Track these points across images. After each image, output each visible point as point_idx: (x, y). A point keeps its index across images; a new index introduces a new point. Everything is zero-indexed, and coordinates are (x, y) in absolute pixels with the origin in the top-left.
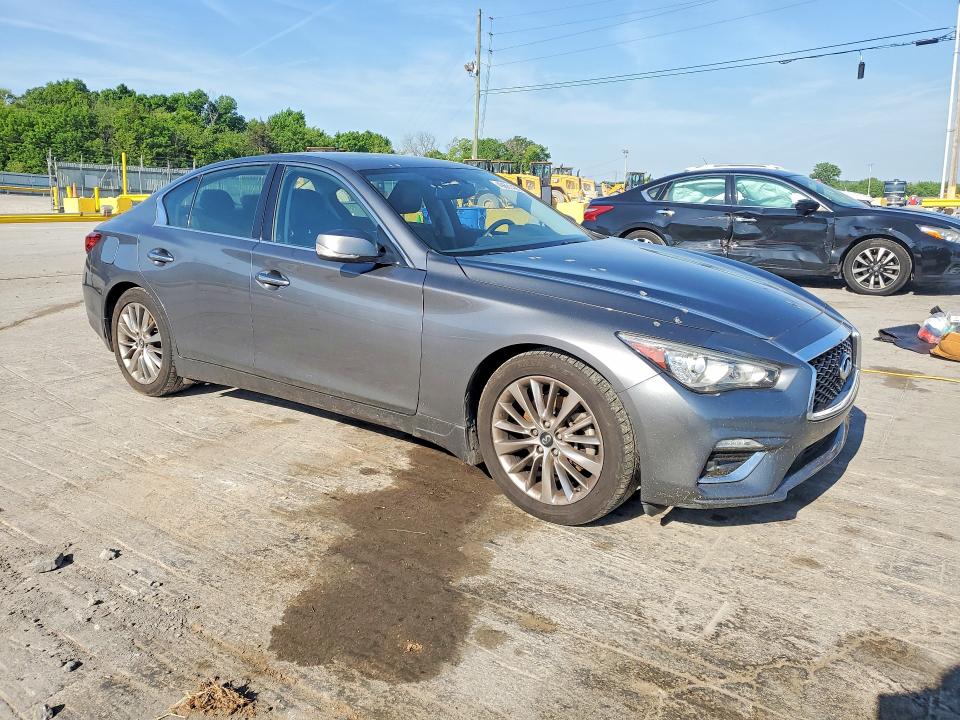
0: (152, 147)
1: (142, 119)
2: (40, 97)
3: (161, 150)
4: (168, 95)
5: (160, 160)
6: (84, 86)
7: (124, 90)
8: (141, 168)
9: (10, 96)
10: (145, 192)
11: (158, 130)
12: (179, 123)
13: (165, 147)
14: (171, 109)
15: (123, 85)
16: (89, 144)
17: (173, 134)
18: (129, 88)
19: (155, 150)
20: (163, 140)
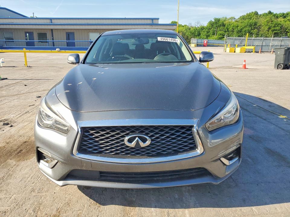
0: (273, 31)
1: (272, 21)
2: (243, 18)
3: (276, 32)
4: (285, 13)
5: (276, 35)
6: (257, 13)
7: (270, 13)
8: (253, 38)
9: (234, 19)
10: (252, 46)
11: (277, 25)
12: (285, 22)
13: (278, 30)
14: (285, 17)
15: (270, 11)
16: (252, 31)
17: (282, 26)
18: (272, 12)
19: (274, 32)
20: (278, 28)
